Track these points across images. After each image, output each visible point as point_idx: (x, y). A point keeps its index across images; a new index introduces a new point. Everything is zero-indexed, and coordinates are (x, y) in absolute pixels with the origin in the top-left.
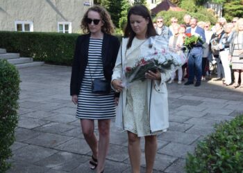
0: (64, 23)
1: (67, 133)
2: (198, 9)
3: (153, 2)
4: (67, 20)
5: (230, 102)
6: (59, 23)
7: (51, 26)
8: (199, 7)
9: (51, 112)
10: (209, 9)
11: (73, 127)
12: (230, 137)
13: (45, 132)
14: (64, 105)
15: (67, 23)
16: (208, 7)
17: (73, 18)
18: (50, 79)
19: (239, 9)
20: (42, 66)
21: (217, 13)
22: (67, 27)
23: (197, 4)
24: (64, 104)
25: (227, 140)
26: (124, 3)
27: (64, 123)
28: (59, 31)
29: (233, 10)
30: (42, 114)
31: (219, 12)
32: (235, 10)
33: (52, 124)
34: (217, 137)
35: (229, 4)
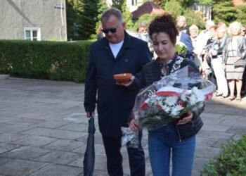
0: (31, 29)
1: (41, 159)
2: (185, 11)
3: (133, 4)
4: (35, 26)
5: (226, 117)
6: (26, 29)
7: (15, 32)
8: (186, 9)
9: (20, 133)
10: (196, 12)
11: (48, 151)
12: (241, 159)
13: (14, 158)
14: (37, 125)
15: (34, 29)
16: (195, 9)
17: (42, 23)
18: (17, 95)
19: (229, 12)
20: (7, 79)
21: (206, 16)
22: (35, 33)
23: (183, 6)
24: (35, 123)
25: (238, 163)
26: (101, 5)
27: (36, 147)
28: (25, 39)
29: (222, 12)
30: (9, 137)
31: (208, 14)
32: (226, 13)
33: (22, 148)
34: (226, 160)
35: (219, 6)
